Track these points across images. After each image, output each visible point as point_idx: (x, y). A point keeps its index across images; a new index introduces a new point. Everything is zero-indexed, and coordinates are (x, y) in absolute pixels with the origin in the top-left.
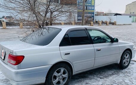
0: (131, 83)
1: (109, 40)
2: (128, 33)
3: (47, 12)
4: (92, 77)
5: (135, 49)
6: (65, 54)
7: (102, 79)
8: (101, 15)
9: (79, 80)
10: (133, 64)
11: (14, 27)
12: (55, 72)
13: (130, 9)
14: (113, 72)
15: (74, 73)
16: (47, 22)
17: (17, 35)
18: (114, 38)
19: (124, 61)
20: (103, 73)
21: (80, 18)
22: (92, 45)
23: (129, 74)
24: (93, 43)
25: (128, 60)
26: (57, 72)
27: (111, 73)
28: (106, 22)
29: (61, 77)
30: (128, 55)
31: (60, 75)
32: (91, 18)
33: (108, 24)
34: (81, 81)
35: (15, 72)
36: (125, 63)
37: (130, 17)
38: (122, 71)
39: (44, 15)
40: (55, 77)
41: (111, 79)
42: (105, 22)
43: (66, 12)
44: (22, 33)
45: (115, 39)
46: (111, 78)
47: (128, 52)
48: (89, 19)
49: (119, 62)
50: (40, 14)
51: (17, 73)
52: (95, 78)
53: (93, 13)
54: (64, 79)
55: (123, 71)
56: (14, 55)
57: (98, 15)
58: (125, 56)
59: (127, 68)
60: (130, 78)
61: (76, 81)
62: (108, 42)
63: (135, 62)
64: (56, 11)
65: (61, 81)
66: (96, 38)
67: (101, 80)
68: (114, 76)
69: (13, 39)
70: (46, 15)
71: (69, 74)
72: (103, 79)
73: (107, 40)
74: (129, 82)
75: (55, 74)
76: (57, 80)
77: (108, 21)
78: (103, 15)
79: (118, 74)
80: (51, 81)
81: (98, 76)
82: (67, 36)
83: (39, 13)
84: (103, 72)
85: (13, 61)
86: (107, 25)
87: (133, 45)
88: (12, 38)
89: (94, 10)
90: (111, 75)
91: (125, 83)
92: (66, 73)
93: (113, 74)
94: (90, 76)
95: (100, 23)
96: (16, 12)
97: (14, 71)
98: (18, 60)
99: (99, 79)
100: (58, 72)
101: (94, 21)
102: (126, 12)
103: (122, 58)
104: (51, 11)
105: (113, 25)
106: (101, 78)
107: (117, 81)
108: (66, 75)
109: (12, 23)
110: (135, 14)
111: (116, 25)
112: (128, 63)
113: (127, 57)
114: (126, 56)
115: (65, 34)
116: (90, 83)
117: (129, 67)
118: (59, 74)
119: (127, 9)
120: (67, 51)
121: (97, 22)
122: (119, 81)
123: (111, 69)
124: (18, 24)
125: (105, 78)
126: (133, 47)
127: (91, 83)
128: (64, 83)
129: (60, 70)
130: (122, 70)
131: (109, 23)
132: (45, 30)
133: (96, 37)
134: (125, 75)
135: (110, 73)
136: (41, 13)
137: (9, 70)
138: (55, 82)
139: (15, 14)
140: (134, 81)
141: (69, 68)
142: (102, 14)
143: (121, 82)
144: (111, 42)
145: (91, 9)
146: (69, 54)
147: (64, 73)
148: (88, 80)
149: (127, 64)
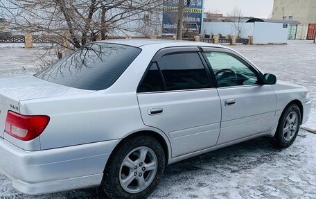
0: (306, 182)
1: (254, 79)
2: (281, 63)
3: (93, 9)
4: (212, 168)
5: (309, 102)
6: (152, 113)
7: (235, 174)
8: (217, 21)
9: (180, 176)
10: (304, 136)
11: (11, 45)
12: (127, 158)
13: (283, 9)
14: (259, 156)
15: (170, 161)
16: (93, 34)
17: (19, 65)
18: (266, 74)
19: (286, 129)
20: (237, 159)
21: (168, 26)
22: (214, 90)
23: (296, 161)
24: (216, 86)
25: (295, 127)
26: (130, 157)
27: (254, 159)
28: (229, 36)
29: (139, 170)
30: (294, 117)
31: (138, 166)
32: (194, 26)
33: (234, 42)
34: (186, 179)
35: (26, 157)
36: (286, 135)
37: (285, 26)
38: (279, 153)
39: (86, 16)
40: (126, 171)
41: (257, 174)
42: (227, 38)
43: (139, 8)
44: (33, 59)
45: (267, 77)
46: (256, 170)
47: (296, 107)
48: (191, 30)
49: (273, 133)
50: (78, 12)
51: (30, 161)
52: (219, 170)
53: (200, 16)
54: (146, 174)
55: (281, 153)
56: (23, 113)
57: (210, 21)
58: (288, 118)
59: (291, 147)
60: (300, 170)
61: (175, 177)
62: (251, 83)
63: (307, 133)
64: (115, 6)
65: (141, 179)
66: (220, 74)
67: (233, 175)
68: (262, 165)
69: (10, 74)
70: (92, 15)
71: (159, 163)
72: (237, 174)
73: (247, 79)
74: (299, 180)
75: (127, 162)
76: (131, 176)
77: (234, 35)
78: (223, 21)
79: (271, 160)
80: (117, 179)
81: (226, 166)
82: (154, 67)
83: (76, 10)
84: (235, 156)
85: (18, 129)
86: (231, 44)
87: (306, 93)
88: (7, 71)
89: (201, 7)
90: (255, 163)
91: (292, 183)
92: (152, 158)
93: (259, 162)
94: (206, 167)
95: (217, 38)
96: (16, 6)
97: (22, 154)
98: (33, 126)
99: (228, 173)
100: (134, 158)
101: (202, 34)
102: (273, 14)
103: (282, 122)
104: (103, 7)
105: (245, 44)
106: (233, 172)
107: (271, 179)
108: (152, 166)
109: (7, 34)
110: (294, 19)
111: (251, 44)
112: (294, 134)
113: (293, 120)
114: (291, 117)
115: (152, 62)
116: (208, 183)
117: (295, 144)
118: (137, 162)
119: (275, 9)
120: (156, 106)
121: (207, 37)
122: (276, 179)
123: (254, 149)
124: (22, 39)
125: (243, 171)
126: (305, 97)
127: (210, 183)
128: (147, 184)
129: (138, 152)
130: (280, 151)
131: (237, 40)
132: (91, 53)
133: (220, 72)
134: (289, 163)
135: (252, 158)
136: (81, 11)
137: (8, 152)
138: (125, 182)
139: (15, 12)
140: (312, 177)
141: (159, 147)
142: (219, 19)
143: (282, 180)
144: (257, 83)
145: (196, 7)
146: (161, 111)
147: (148, 160)
148: (203, 177)
149: (291, 137)
